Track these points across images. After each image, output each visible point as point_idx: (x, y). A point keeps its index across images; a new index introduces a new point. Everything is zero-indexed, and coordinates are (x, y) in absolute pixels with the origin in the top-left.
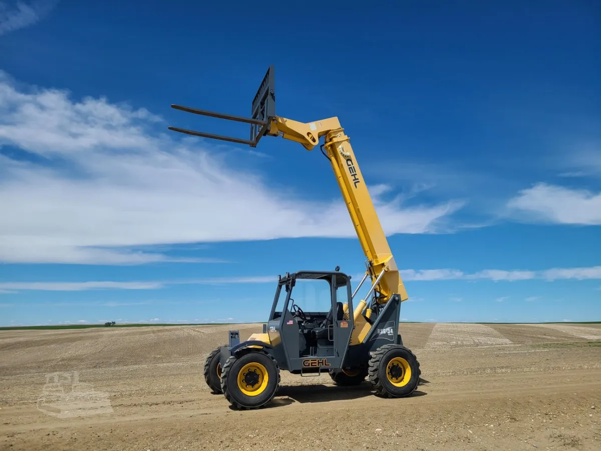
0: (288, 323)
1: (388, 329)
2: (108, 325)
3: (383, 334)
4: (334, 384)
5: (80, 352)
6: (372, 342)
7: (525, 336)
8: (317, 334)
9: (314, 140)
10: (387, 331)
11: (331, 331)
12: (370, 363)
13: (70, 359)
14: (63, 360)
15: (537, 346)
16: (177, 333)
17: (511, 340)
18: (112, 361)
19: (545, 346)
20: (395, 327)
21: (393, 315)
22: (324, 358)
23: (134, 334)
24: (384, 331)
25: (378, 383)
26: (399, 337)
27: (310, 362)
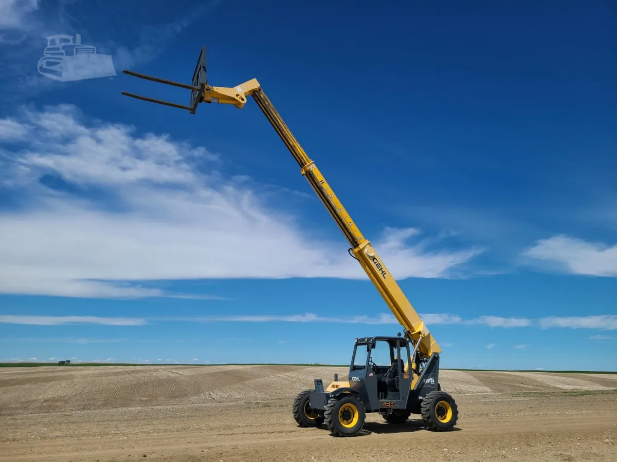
0: (370, 375)
1: (431, 379)
2: (62, 364)
3: (427, 383)
4: (385, 422)
5: (60, 393)
6: (421, 388)
7: (503, 384)
8: (387, 383)
9: (243, 100)
10: (430, 380)
11: (398, 381)
12: (422, 404)
13: (54, 400)
14: (46, 401)
15: (517, 395)
16: (154, 374)
17: (491, 388)
18: (99, 403)
19: (525, 395)
20: (436, 377)
21: (434, 368)
22: (394, 401)
23: (107, 374)
24: (428, 381)
25: (430, 420)
26: (439, 385)
27: (385, 404)
